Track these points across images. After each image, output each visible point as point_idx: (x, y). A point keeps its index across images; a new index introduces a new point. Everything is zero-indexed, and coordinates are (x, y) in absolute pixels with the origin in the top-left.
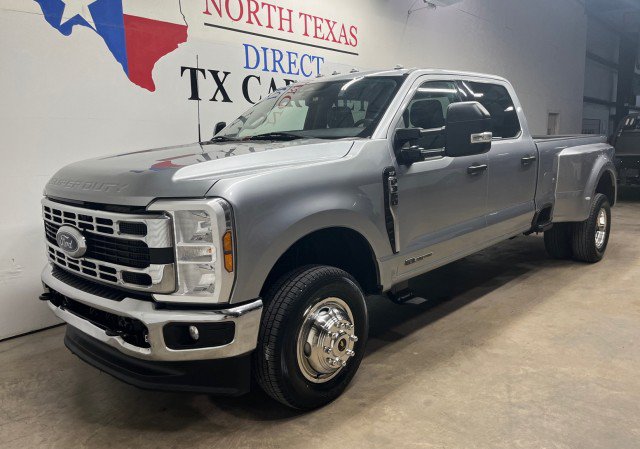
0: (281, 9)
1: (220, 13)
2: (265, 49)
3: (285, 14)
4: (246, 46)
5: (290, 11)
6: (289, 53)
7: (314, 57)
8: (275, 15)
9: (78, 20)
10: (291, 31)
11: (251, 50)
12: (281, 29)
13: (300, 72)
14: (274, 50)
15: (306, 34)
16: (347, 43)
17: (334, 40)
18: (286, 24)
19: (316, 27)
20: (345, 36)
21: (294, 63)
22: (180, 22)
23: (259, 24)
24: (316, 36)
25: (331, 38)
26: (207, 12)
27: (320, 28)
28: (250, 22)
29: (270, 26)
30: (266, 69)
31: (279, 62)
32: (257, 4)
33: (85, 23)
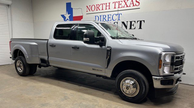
0: (106, 4)
1: (90, 10)
2: (101, 16)
3: (108, 5)
4: (96, 16)
5: (109, 3)
6: (108, 15)
7: (117, 14)
8: (104, 6)
9: (67, 19)
10: (109, 9)
11: (97, 17)
12: (106, 9)
13: (112, 20)
14: (103, 16)
15: (115, 8)
16: (134, 6)
17: (127, 6)
18: (108, 8)
19: (119, 4)
20: (133, 4)
21: (110, 18)
22: (81, 15)
23: (99, 10)
24: (119, 7)
25: (126, 6)
26: (87, 11)
27: (121, 4)
28: (97, 10)
29: (103, 9)
30: (101, 21)
31: (105, 18)
32: (99, 5)
33: (68, 20)
